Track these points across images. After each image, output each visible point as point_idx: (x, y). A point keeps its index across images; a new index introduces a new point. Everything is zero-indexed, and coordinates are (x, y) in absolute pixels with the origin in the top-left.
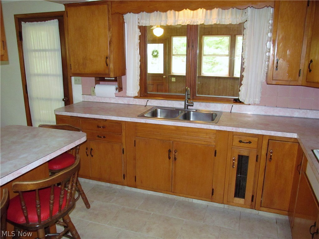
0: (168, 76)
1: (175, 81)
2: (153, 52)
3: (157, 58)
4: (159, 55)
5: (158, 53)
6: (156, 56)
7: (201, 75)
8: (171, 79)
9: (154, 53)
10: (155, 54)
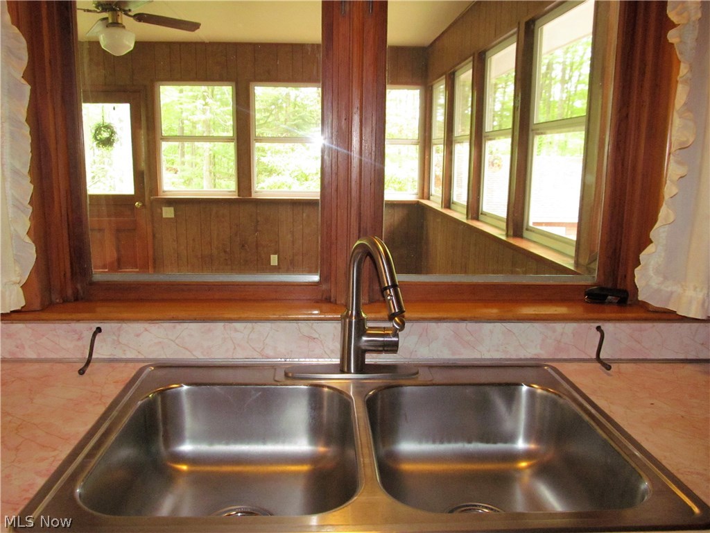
0: (151, 202)
1: (173, 216)
2: (98, 130)
3: (110, 148)
4: (116, 137)
5: (113, 132)
6: (108, 142)
7: (250, 194)
8: (159, 210)
9: (100, 133)
10: (105, 135)
